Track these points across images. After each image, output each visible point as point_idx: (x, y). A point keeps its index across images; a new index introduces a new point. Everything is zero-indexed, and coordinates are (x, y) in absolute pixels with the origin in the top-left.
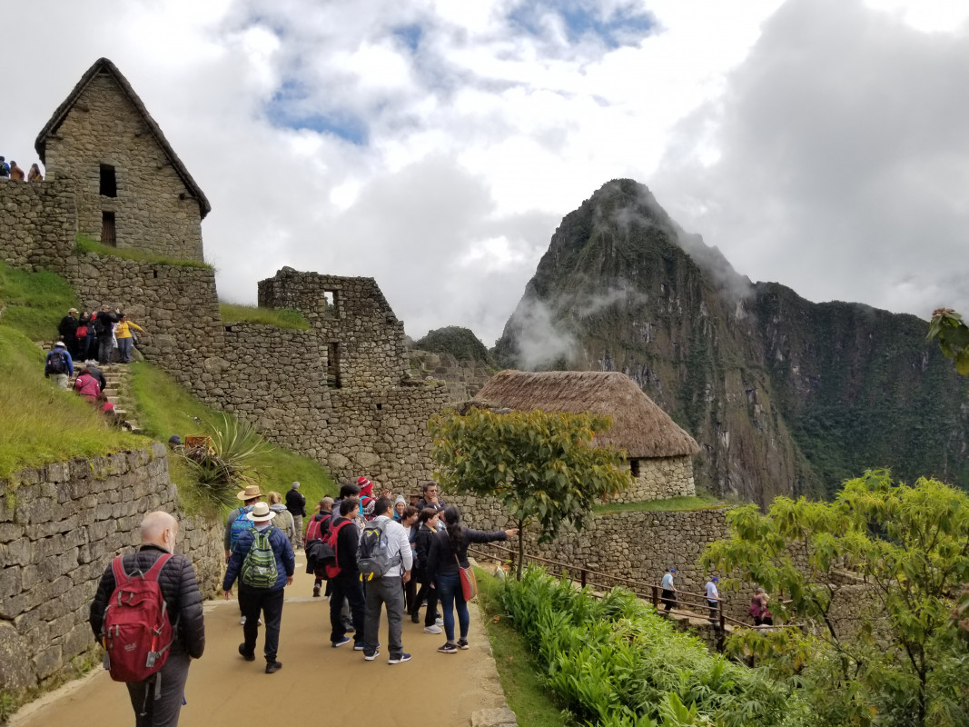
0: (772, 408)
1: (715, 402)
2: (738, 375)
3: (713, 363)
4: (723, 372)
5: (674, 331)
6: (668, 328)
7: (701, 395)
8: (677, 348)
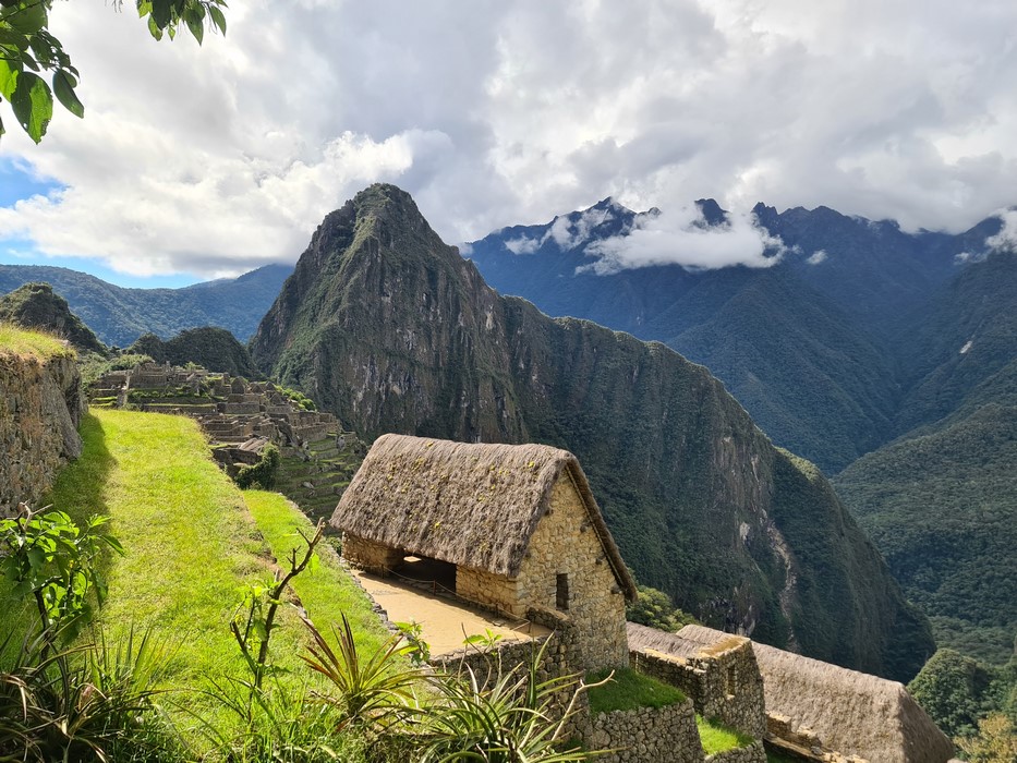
0: (517, 413)
1: (469, 408)
2: (489, 384)
3: (469, 371)
4: (477, 380)
5: (434, 338)
6: (429, 337)
7: (458, 401)
8: (437, 356)
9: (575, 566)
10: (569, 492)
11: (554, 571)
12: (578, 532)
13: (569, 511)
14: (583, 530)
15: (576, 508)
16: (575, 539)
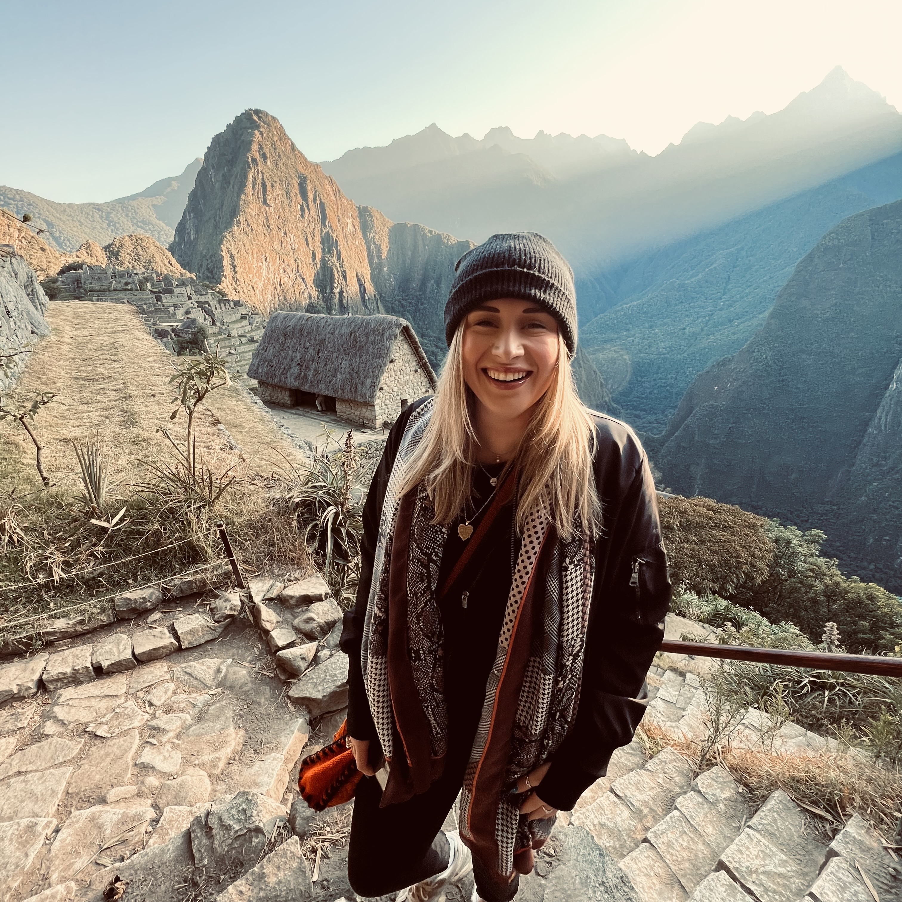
0: (375, 295)
1: (341, 293)
2: (354, 274)
3: (338, 266)
4: (345, 272)
5: (310, 240)
6: (306, 240)
7: (332, 289)
8: (314, 254)
9: (412, 394)
10: (406, 346)
11: (399, 398)
12: (413, 372)
13: (406, 359)
14: (416, 371)
15: (410, 357)
16: (412, 377)
